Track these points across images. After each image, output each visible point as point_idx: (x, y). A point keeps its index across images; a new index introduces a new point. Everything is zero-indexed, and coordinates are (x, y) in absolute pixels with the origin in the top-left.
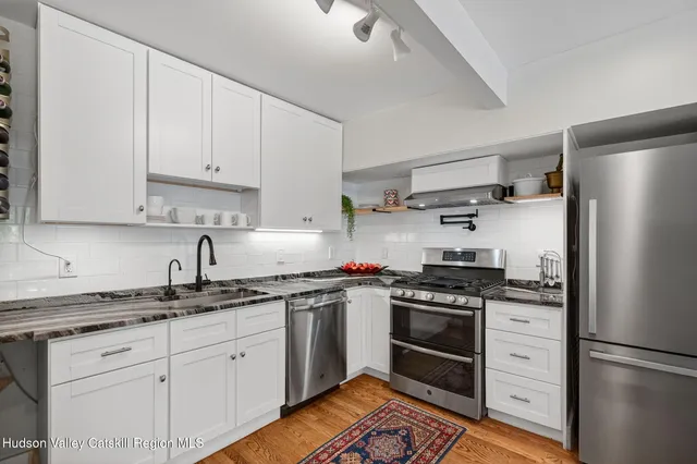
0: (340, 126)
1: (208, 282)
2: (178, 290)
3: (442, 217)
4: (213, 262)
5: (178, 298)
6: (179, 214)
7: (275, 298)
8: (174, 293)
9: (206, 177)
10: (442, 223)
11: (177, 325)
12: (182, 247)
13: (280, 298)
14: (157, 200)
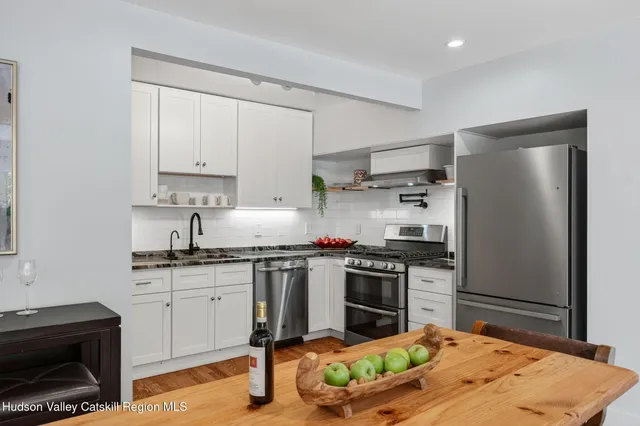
0: (310, 115)
1: (198, 249)
2: (177, 254)
3: (401, 196)
4: (200, 233)
5: (176, 259)
6: (178, 197)
7: (244, 260)
8: (174, 255)
9: (196, 170)
10: (401, 201)
11: (177, 272)
12: (180, 222)
13: (248, 260)
14: (164, 188)
